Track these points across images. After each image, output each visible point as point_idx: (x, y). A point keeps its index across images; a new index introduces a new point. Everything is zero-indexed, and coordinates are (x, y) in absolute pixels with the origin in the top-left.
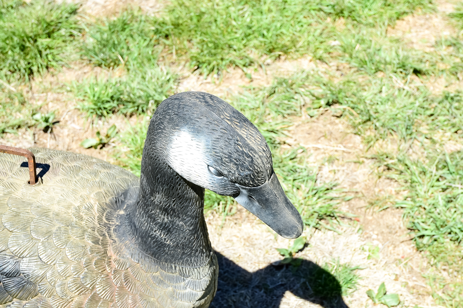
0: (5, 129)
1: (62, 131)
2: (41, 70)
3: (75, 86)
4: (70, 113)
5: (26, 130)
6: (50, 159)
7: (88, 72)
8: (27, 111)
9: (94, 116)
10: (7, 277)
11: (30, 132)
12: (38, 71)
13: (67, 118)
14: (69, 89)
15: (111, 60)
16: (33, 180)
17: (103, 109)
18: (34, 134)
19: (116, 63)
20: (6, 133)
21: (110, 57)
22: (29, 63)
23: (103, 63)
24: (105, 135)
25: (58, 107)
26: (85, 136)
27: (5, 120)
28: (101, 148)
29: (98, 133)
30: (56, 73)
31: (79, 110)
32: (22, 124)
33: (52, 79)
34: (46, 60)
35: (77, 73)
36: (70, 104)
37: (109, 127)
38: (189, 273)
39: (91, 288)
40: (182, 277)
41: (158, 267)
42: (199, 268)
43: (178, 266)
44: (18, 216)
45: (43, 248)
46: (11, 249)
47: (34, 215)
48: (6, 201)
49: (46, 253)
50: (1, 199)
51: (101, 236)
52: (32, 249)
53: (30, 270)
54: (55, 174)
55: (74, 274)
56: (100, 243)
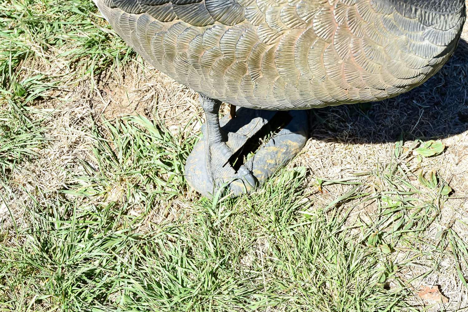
38: (432, 21)
39: (306, 22)
40: (422, 25)
41: (392, 8)
42: (448, 15)
43: (419, 10)
55: (289, 1)
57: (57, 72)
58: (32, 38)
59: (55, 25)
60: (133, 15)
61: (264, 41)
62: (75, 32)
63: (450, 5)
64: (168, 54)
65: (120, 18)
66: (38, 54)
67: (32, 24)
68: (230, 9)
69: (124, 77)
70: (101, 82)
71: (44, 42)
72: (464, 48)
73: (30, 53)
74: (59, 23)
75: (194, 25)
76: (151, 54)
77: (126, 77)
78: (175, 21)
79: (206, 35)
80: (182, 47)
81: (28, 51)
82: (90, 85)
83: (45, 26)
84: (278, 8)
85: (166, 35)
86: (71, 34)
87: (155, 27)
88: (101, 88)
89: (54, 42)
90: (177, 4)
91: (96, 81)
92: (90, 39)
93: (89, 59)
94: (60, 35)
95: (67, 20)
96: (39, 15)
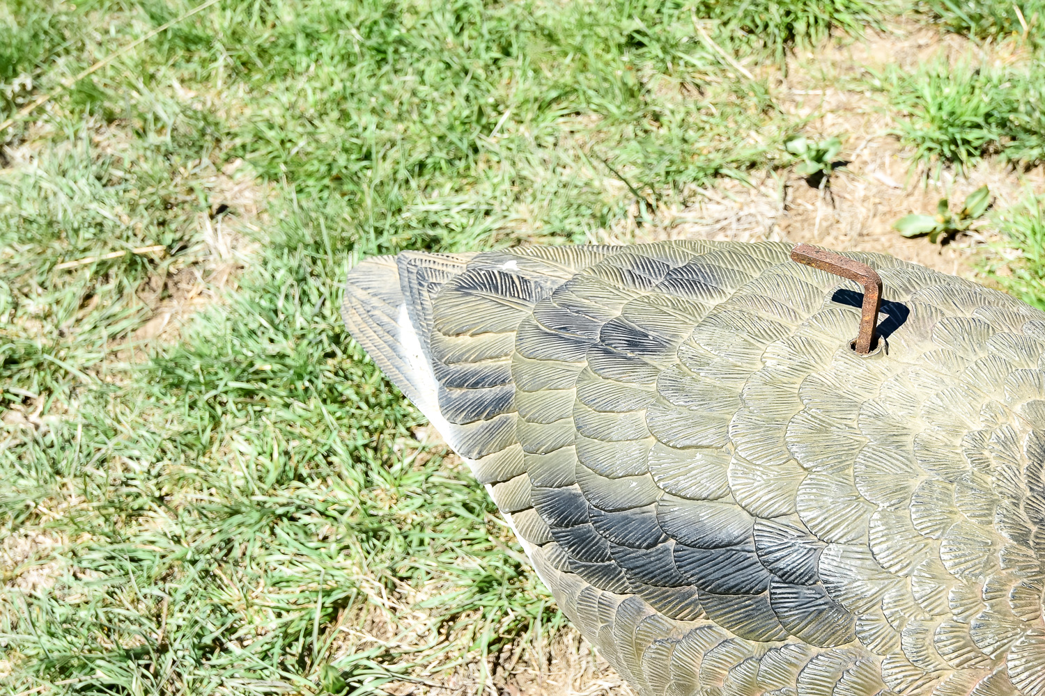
0: (721, 167)
1: (850, 186)
2: (812, 31)
3: (895, 80)
4: (874, 145)
5: (768, 176)
6: (907, 291)
7: (927, 45)
8: (774, 128)
9: (933, 156)
10: (784, 582)
11: (778, 179)
12: (808, 35)
13: (866, 155)
14: (877, 83)
15: (991, 19)
16: (865, 342)
17: (959, 142)
18: (786, 187)
19: (1005, 29)
20: (723, 176)
21: (993, 14)
22: (788, 13)
23: (973, 25)
24: (959, 211)
25: (847, 126)
26: (905, 204)
27: (723, 146)
28: (945, 242)
29: (944, 204)
30: (848, 40)
31: (898, 138)
32: (759, 159)
33: (838, 56)
34: (830, 9)
35: (899, 45)
36: (877, 121)
37: (972, 190)
39: (992, 656)
44: (826, 432)
45: (882, 528)
46: (802, 514)
47: (866, 437)
48: (797, 386)
49: (889, 543)
50: (785, 380)
51: (1035, 523)
52: (853, 525)
53: (844, 576)
54: (921, 335)
55: (955, 611)
56: (1031, 543)
57: (409, 640)
58: (365, 563)
59: (415, 537)
60: (609, 594)
61: (897, 689)
62: (453, 555)
64: (679, 685)
65: (578, 593)
66: (374, 600)
67: (366, 532)
68: (824, 615)
69: (550, 660)
70: (499, 669)
71: (389, 573)
73: (359, 595)
74: (422, 535)
75: (742, 636)
76: (639, 676)
77: (554, 662)
78: (701, 622)
79: (767, 660)
80: (711, 675)
81: (355, 590)
82: (477, 674)
83: (392, 538)
84: (930, 623)
85: (678, 646)
86: (444, 558)
87: (655, 626)
88: (501, 684)
89: (409, 574)
90: (710, 591)
91: (491, 665)
92: (484, 573)
93: (479, 615)
94: (422, 561)
95: (438, 528)
96: (381, 513)
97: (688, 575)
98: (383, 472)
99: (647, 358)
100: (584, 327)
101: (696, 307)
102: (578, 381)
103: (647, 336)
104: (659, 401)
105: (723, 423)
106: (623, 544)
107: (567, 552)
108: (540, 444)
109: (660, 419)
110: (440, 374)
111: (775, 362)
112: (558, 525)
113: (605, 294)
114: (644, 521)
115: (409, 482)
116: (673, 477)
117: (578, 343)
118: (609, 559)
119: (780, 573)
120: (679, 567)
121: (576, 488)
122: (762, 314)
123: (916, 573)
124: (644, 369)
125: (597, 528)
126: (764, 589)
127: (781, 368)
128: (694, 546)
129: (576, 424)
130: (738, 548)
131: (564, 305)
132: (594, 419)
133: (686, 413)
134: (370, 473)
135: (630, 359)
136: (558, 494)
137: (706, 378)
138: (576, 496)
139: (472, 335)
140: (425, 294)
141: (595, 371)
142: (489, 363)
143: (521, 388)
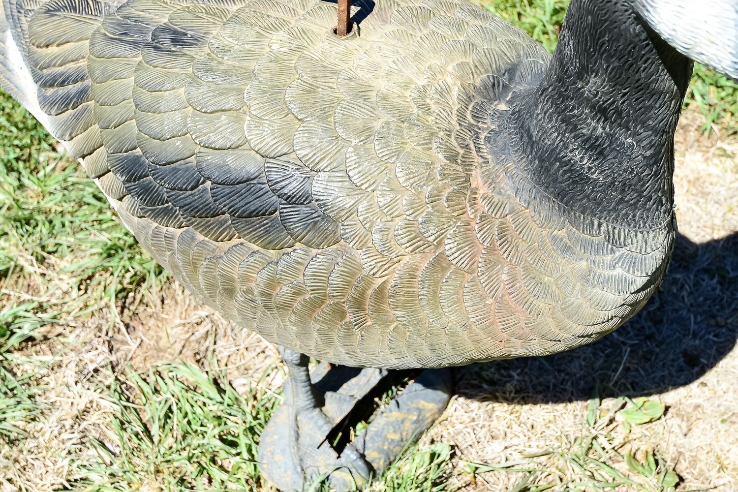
10: (289, 203)
38: (625, 240)
39: (435, 243)
40: (610, 246)
41: (564, 221)
42: (648, 232)
43: (605, 224)
44: (314, 92)
45: (355, 158)
46: (298, 152)
47: (342, 93)
48: (294, 62)
49: (360, 168)
50: (285, 58)
51: (462, 148)
52: (335, 157)
53: (330, 195)
54: (383, 21)
55: (408, 213)
56: (459, 162)
57: (57, 295)
58: (20, 243)
59: (57, 222)
60: (171, 229)
61: (372, 273)
62: (88, 232)
63: (650, 218)
64: (225, 290)
65: (151, 232)
66: (28, 269)
67: (20, 221)
68: (318, 225)
69: (163, 301)
70: (126, 311)
71: (39, 250)
72: (686, 248)
73: (16, 266)
74: (63, 220)
75: (263, 247)
76: (198, 287)
77: (166, 302)
78: (235, 241)
79: (283, 263)
80: (246, 279)
81: (13, 264)
82: (109, 315)
83: (40, 224)
84: (391, 223)
85: (221, 261)
86: (80, 235)
87: (204, 248)
88: (127, 320)
89: (55, 249)
90: (238, 217)
91: (119, 309)
92: (110, 243)
93: (108, 274)
94: (64, 238)
95: (76, 214)
96: (31, 207)
97: (221, 206)
98: (31, 177)
99: (186, 50)
100: (140, 32)
101: (223, 11)
102: (135, 71)
103: (186, 34)
104: (194, 80)
105: (240, 91)
106: (174, 189)
107: (137, 201)
108: (111, 121)
109: (195, 93)
110: (37, 78)
111: (278, 46)
112: (128, 181)
113: (157, 7)
114: (187, 169)
115: (52, 183)
116: (206, 134)
117: (135, 44)
118: (167, 202)
119: (285, 197)
120: (215, 201)
121: (138, 152)
122: (271, 13)
123: (380, 188)
124: (183, 58)
125: (155, 179)
126: (275, 211)
127: (282, 49)
128: (223, 184)
129: (135, 103)
130: (255, 182)
131: (125, 17)
132: (147, 97)
133: (213, 87)
134: (22, 179)
135: (173, 52)
136: (126, 157)
137: (228, 61)
138: (139, 157)
139: (58, 45)
140: (23, 19)
141: (147, 63)
142: (72, 65)
143: (94, 81)
